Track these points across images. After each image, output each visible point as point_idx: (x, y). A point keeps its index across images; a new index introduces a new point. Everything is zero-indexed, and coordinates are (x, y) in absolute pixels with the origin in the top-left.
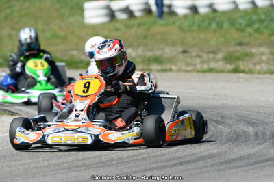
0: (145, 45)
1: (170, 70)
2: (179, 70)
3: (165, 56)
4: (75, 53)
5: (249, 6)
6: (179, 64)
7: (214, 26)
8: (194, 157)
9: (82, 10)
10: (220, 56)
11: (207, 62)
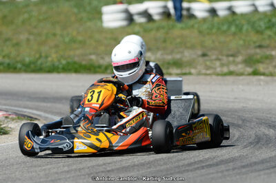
0: (164, 49)
1: (190, 74)
2: (199, 74)
3: (185, 59)
4: (93, 57)
5: (268, 8)
6: (198, 67)
7: (233, 29)
8: (215, 161)
9: (100, 14)
10: (240, 59)
11: (228, 65)
